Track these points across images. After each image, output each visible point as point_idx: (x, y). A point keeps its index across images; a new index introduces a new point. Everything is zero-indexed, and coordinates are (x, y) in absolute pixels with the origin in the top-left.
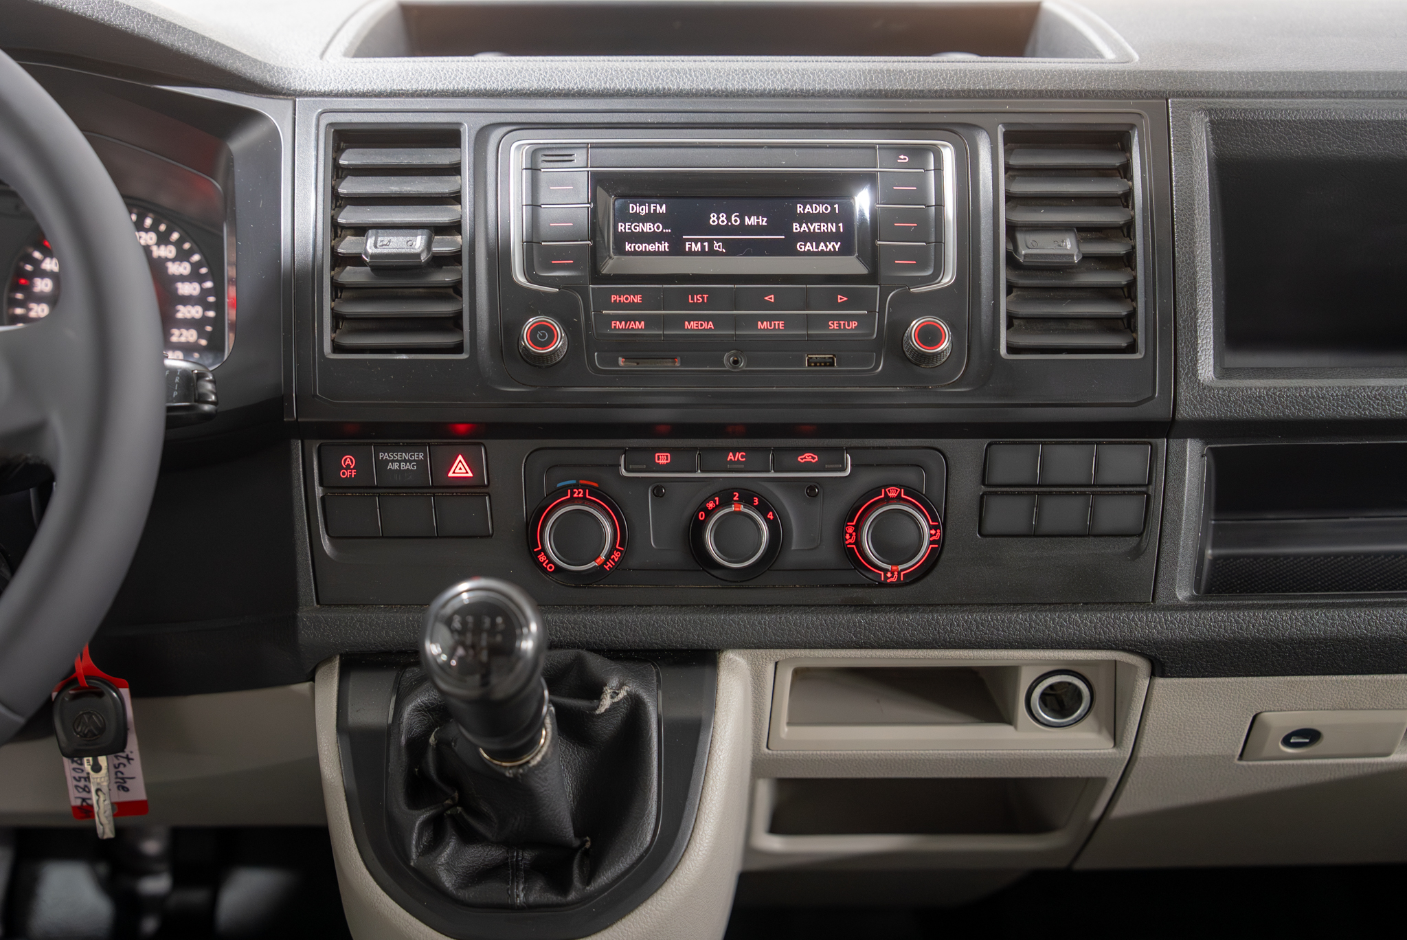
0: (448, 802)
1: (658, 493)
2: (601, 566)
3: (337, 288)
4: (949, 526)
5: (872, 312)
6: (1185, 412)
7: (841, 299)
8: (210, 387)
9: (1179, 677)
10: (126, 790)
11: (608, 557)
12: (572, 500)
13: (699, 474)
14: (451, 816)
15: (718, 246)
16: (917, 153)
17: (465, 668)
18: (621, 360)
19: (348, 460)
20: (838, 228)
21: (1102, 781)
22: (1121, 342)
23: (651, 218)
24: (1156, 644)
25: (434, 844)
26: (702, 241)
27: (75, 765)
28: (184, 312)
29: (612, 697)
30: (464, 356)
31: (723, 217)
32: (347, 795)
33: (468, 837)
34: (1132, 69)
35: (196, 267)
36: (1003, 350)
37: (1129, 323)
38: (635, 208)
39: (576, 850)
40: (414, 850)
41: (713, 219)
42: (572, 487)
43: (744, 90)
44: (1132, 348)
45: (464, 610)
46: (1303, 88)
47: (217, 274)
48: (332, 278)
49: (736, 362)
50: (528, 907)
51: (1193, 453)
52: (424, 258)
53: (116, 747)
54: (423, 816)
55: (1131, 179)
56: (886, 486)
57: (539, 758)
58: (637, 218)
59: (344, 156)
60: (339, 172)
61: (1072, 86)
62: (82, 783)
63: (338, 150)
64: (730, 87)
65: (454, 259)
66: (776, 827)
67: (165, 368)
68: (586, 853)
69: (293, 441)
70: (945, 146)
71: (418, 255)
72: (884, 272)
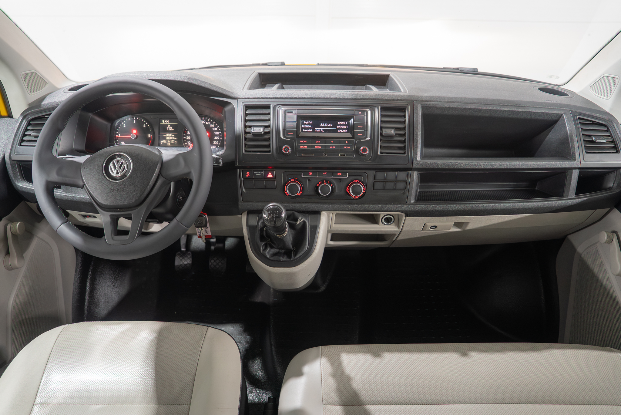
0: (268, 241)
1: (309, 180)
2: (298, 195)
3: (245, 138)
4: (367, 188)
5: (353, 145)
6: (414, 166)
7: (347, 142)
8: (221, 161)
9: (411, 217)
10: (208, 233)
11: (299, 193)
12: (292, 182)
13: (318, 177)
14: (269, 243)
15: (322, 131)
16: (363, 112)
17: (270, 221)
18: (302, 154)
19: (248, 173)
20: (346, 127)
21: (396, 234)
22: (402, 152)
23: (309, 124)
24: (407, 211)
25: (266, 248)
26: (319, 129)
27: (198, 229)
28: (216, 138)
29: (300, 221)
30: (271, 153)
31: (323, 124)
32: (248, 238)
33: (272, 247)
34: (407, 95)
35: (218, 129)
36: (379, 153)
37: (404, 147)
38: (305, 122)
39: (293, 250)
40: (261, 250)
41: (321, 125)
42: (292, 179)
43: (328, 98)
44: (404, 153)
45: (270, 209)
46: (440, 100)
47: (222, 130)
48: (245, 137)
49: (325, 155)
50: (283, 261)
51: (416, 174)
52: (263, 133)
53: (205, 226)
54: (263, 244)
55: (406, 118)
56: (355, 180)
57: (285, 235)
58: (306, 124)
59: (247, 111)
60: (246, 115)
61: (395, 98)
62: (199, 232)
63: (246, 110)
64: (325, 97)
65: (269, 133)
66: (332, 240)
67: (213, 157)
68: (294, 250)
69: (237, 169)
70: (369, 110)
71: (262, 132)
72: (356, 137)
